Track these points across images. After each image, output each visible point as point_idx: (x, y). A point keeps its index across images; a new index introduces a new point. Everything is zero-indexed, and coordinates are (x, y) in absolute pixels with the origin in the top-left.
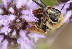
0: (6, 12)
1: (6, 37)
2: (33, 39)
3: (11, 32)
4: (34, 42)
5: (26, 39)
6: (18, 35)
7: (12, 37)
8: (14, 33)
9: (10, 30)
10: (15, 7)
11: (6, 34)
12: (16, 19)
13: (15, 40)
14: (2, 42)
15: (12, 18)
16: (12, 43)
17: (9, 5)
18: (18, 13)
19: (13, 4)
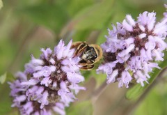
0: (47, 63)
1: (46, 88)
2: (74, 91)
3: (52, 84)
4: (74, 94)
5: (67, 90)
6: (59, 86)
7: (52, 89)
8: (55, 85)
9: (50, 82)
10: (55, 58)
11: (47, 85)
12: (57, 70)
13: (55, 92)
14: (42, 93)
15: (53, 69)
16: (52, 95)
17: (50, 56)
18: (59, 64)
19: (54, 55)
